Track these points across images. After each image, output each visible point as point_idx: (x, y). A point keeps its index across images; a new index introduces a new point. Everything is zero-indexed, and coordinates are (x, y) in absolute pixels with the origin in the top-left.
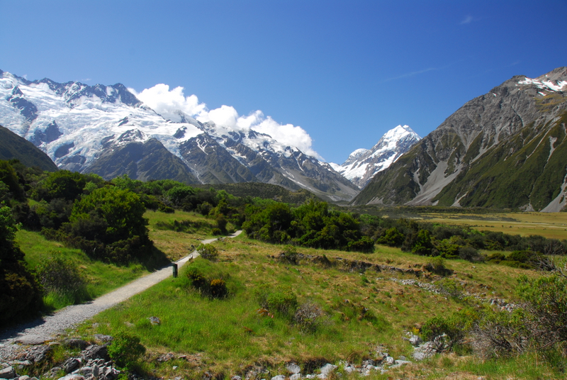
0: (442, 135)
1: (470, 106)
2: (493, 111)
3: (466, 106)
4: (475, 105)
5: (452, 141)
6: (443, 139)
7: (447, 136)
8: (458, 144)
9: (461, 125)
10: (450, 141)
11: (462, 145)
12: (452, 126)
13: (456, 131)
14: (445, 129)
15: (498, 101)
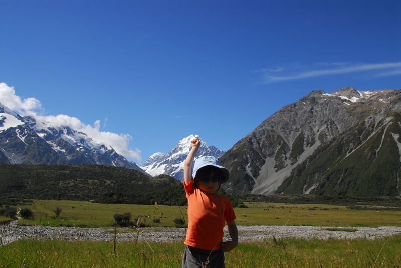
0: (264, 134)
1: (284, 111)
2: (306, 116)
3: (281, 112)
4: (288, 111)
5: (275, 139)
6: (266, 138)
7: (269, 135)
8: (282, 142)
9: (280, 127)
10: (274, 140)
11: (285, 143)
12: (272, 127)
13: (277, 131)
14: (266, 129)
15: (309, 108)
